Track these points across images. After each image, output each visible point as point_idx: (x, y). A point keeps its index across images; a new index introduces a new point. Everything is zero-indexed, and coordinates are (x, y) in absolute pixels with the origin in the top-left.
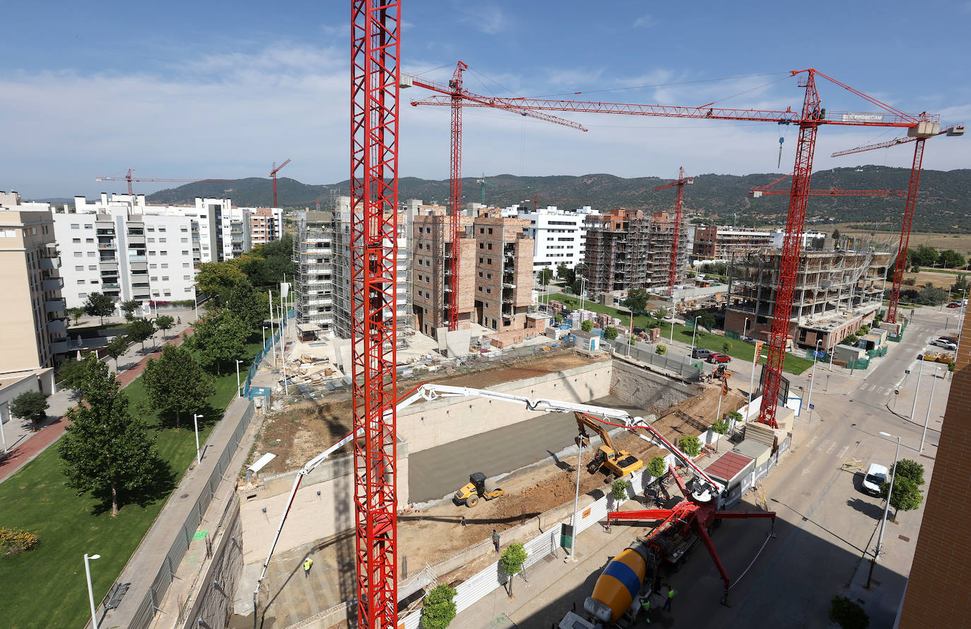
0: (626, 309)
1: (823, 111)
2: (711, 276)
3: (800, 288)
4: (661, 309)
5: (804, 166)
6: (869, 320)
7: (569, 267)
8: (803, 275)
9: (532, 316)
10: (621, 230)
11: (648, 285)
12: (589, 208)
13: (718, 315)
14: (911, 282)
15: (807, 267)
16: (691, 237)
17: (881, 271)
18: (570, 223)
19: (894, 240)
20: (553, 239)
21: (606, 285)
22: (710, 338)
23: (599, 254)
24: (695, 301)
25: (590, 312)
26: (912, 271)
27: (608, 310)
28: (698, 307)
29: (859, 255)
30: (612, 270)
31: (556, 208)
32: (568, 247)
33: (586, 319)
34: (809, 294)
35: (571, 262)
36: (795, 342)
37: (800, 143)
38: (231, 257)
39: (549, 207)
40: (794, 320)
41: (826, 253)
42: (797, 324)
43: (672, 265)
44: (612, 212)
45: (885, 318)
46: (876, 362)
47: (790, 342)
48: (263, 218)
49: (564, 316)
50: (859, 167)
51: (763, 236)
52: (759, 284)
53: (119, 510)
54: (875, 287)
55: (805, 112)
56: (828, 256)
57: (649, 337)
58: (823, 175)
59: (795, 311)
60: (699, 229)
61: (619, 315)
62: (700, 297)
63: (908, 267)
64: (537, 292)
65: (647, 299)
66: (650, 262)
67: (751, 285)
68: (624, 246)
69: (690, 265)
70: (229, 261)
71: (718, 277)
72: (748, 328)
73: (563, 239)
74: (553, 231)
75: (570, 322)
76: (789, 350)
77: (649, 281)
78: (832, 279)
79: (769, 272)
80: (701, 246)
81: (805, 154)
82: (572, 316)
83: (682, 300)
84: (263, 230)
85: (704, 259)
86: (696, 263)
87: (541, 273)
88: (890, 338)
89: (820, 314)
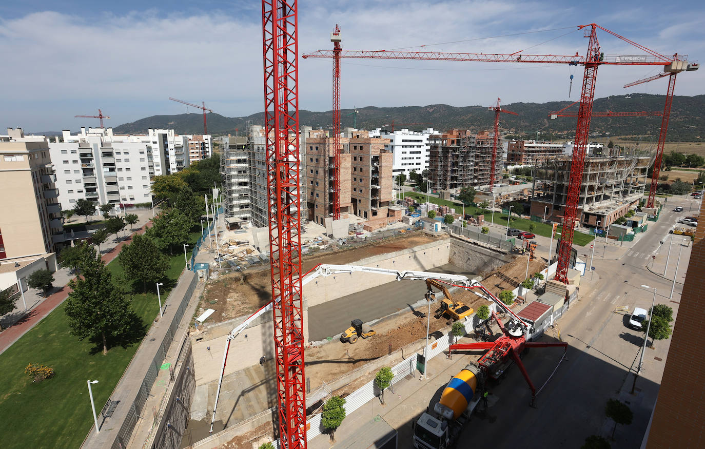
0: (459, 202)
1: (602, 55)
2: (520, 177)
3: (585, 184)
4: (485, 201)
5: (588, 95)
6: (634, 206)
7: (418, 172)
8: (587, 175)
9: (392, 208)
10: (455, 145)
11: (475, 184)
12: (432, 129)
13: (526, 205)
14: (665, 178)
15: (590, 168)
16: (505, 149)
17: (643, 171)
18: (418, 141)
19: (653, 148)
20: (406, 153)
21: (445, 185)
22: (520, 221)
23: (440, 163)
24: (509, 195)
25: (433, 204)
26: (666, 170)
27: (447, 203)
28: (511, 199)
29: (628, 159)
30: (449, 174)
31: (408, 130)
32: (417, 158)
33: (431, 210)
34: (591, 188)
35: (419, 169)
36: (581, 223)
37: (585, 78)
38: (176, 171)
39: (403, 130)
40: (581, 207)
41: (604, 159)
42: (582, 210)
43: (492, 169)
44: (448, 132)
45: (646, 204)
46: (639, 236)
47: (577, 223)
48: (197, 142)
49: (415, 208)
50: (628, 95)
51: (558, 147)
53: (108, 350)
54: (639, 182)
55: (589, 56)
56: (605, 160)
57: (476, 222)
58: (602, 101)
59: (581, 201)
60: (511, 143)
61: (455, 206)
62: (512, 192)
63: (663, 167)
64: (395, 191)
65: (474, 194)
66: (476, 168)
67: (548, 182)
68: (458, 156)
69: (505, 169)
70: (174, 174)
71: (525, 177)
72: (547, 213)
73: (413, 153)
74: (406, 146)
75: (420, 212)
76: (577, 228)
77: (476, 181)
78: (608, 177)
79: (562, 173)
80: (512, 155)
81: (589, 87)
82: (421, 208)
83: (500, 194)
84: (198, 151)
85: (515, 164)
86: (509, 167)
87: (398, 177)
88: (649, 219)
89: (599, 202)
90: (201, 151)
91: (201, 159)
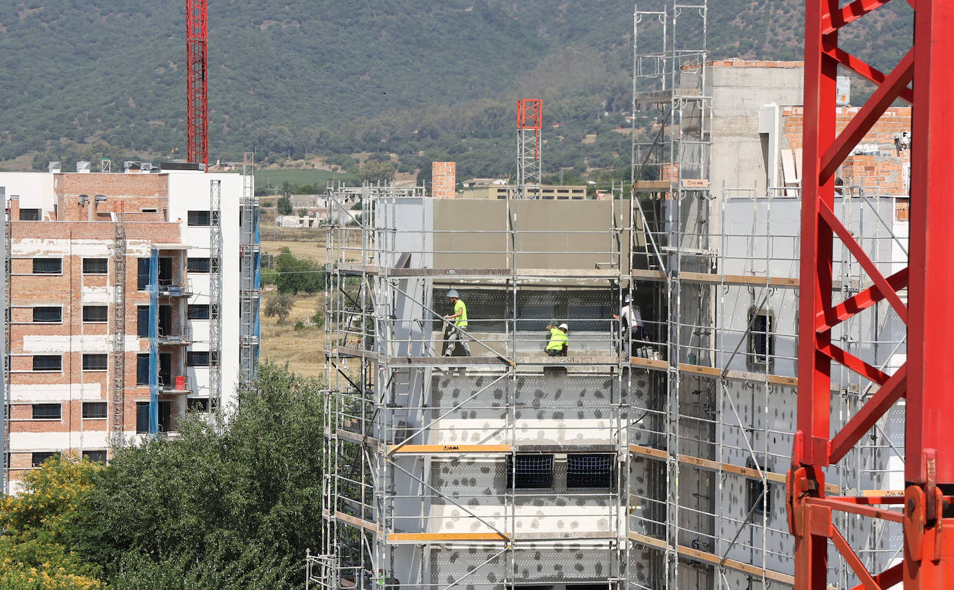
48: (99, 249)
84: (97, 342)
90: (134, 344)
91: (133, 438)
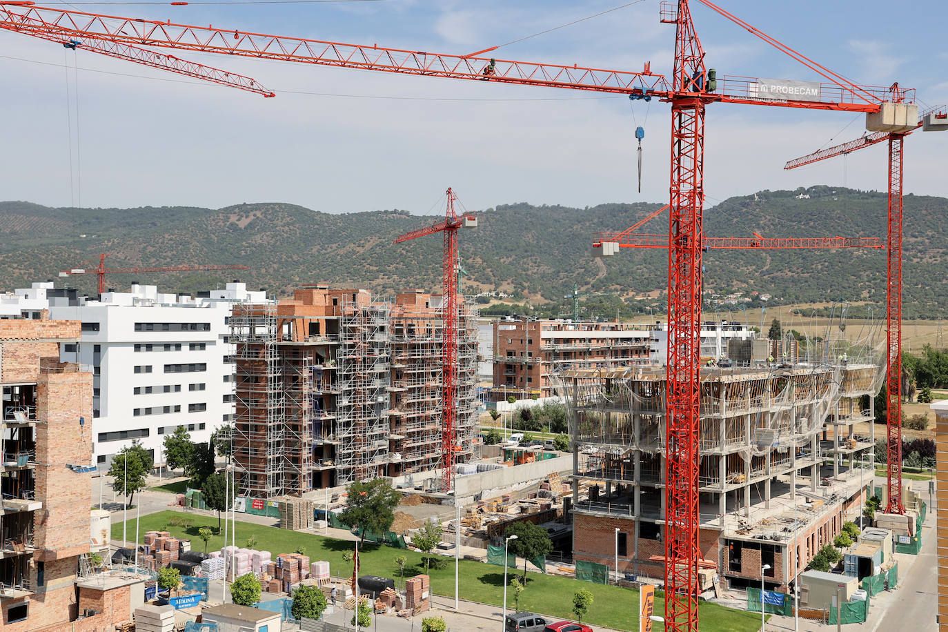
0: (346, 535)
1: (711, 74)
2: (535, 435)
3: (716, 450)
4: (429, 526)
5: (686, 188)
6: (856, 511)
7: (198, 437)
8: (718, 421)
9: (91, 581)
10: (322, 339)
11: (395, 469)
12: (241, 286)
13: (558, 527)
14: (919, 424)
15: (724, 403)
16: (485, 350)
17: (864, 402)
18: (193, 327)
19: (871, 335)
20: (149, 369)
21: (294, 476)
22: (544, 585)
23: (272, 401)
24: (505, 499)
25: (253, 552)
26: (920, 398)
27: (300, 543)
28: (513, 512)
29: (819, 371)
30: (306, 437)
31: (155, 288)
32: (192, 387)
33: (243, 571)
34: (735, 462)
35: (202, 426)
36: (720, 573)
37: (676, 139)
39: (136, 287)
40: (713, 523)
41: (757, 372)
42: (719, 532)
43: (447, 416)
44: (297, 295)
45: (884, 504)
46: (881, 603)
47: (710, 576)
49: (185, 571)
50: (801, 190)
51: (637, 339)
52: (634, 448)
54: (860, 439)
55: (679, 75)
56: (761, 376)
57: (403, 599)
58: (738, 208)
59: (709, 502)
60: (501, 328)
61: (329, 552)
62: (516, 487)
63: (911, 391)
64: (106, 513)
65: (393, 503)
66: (396, 412)
67: (619, 450)
68: (332, 376)
69: (488, 414)
71: (552, 437)
72: (623, 551)
73: (178, 368)
74: (149, 347)
75: (203, 585)
76: (711, 594)
77: (397, 458)
78: (774, 426)
79: (653, 418)
80: (509, 367)
81: (687, 163)
82: (206, 569)
83: (477, 498)
85: (519, 397)
86: (503, 407)
87: (119, 461)
88: (899, 547)
89: (762, 505)
